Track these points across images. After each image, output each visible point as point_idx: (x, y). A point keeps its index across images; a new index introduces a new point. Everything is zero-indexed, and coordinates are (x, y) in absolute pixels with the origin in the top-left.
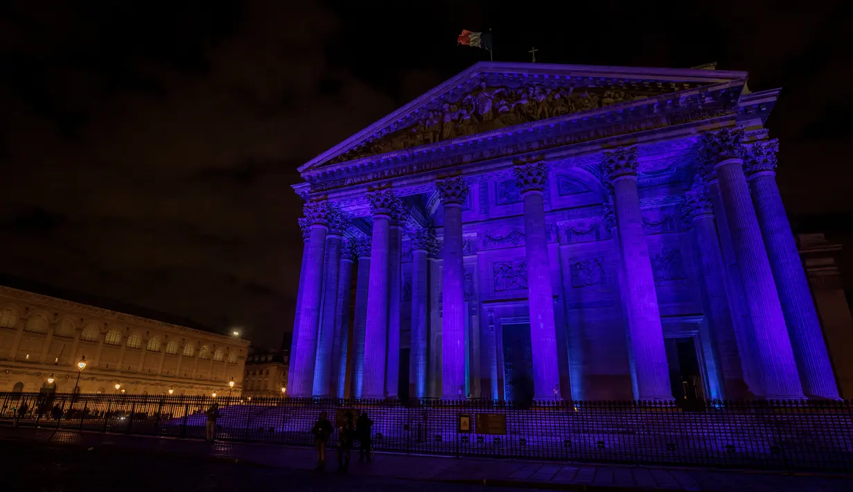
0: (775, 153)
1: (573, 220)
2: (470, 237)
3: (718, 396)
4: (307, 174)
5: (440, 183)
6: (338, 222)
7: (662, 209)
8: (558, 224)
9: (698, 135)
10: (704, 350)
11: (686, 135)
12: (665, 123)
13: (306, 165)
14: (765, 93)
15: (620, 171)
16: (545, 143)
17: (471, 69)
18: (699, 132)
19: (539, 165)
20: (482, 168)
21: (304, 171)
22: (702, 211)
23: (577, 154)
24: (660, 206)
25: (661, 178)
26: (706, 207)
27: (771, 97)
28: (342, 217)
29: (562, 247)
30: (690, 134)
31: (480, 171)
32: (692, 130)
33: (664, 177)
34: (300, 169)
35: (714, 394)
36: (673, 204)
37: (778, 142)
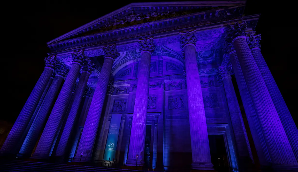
0: (260, 40)
1: (171, 80)
2: (128, 86)
3: (236, 166)
4: (50, 45)
5: (104, 48)
6: (62, 69)
7: (209, 77)
8: (165, 82)
9: (224, 27)
10: (228, 141)
11: (219, 27)
12: (209, 23)
13: (51, 42)
14: (254, 16)
15: (187, 42)
16: (155, 32)
17: (128, 6)
18: (225, 26)
19: (150, 40)
20: (125, 42)
21: (50, 44)
22: (226, 75)
23: (168, 36)
24: (208, 75)
25: (208, 61)
26: (228, 73)
27: (256, 17)
28: (65, 67)
29: (166, 92)
30: (220, 27)
31: (123, 44)
32: (222, 25)
33: (209, 61)
34: (48, 43)
35: (234, 165)
36: (214, 74)
37: (261, 35)
